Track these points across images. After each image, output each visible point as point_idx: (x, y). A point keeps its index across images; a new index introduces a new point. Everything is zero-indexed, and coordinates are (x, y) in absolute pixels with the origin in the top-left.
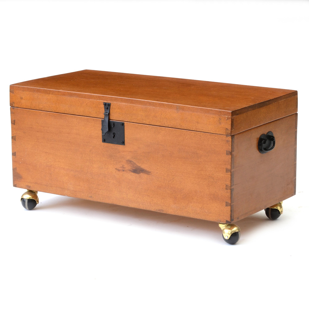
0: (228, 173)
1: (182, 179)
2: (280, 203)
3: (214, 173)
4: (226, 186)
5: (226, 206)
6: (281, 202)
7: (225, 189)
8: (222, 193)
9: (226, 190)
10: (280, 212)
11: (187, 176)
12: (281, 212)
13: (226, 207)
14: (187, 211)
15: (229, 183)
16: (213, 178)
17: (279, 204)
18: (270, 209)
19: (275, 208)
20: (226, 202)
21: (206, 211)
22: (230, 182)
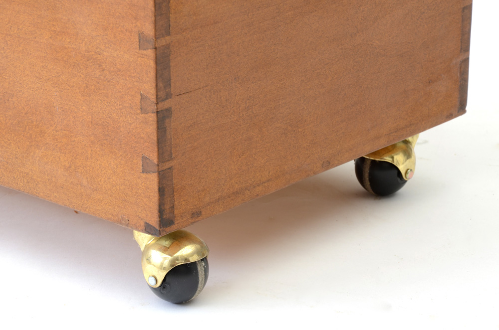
0: (145, 52)
1: (7, 57)
2: (406, 142)
3: (103, 48)
4: (143, 98)
5: (143, 172)
6: (410, 139)
7: (139, 111)
8: (130, 124)
9: (143, 115)
10: (403, 173)
11: (21, 48)
12: (406, 173)
13: (144, 175)
14: (28, 174)
15: (149, 89)
16: (100, 65)
17: (402, 145)
18: (369, 163)
19: (388, 159)
20: (144, 158)
21: (85, 182)
22: (154, 85)
